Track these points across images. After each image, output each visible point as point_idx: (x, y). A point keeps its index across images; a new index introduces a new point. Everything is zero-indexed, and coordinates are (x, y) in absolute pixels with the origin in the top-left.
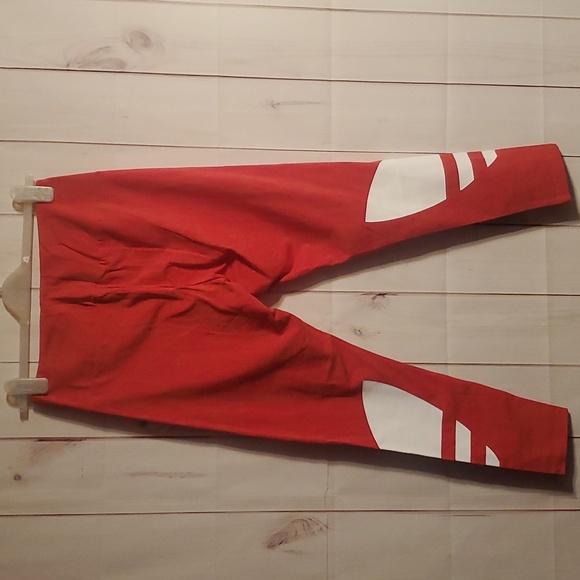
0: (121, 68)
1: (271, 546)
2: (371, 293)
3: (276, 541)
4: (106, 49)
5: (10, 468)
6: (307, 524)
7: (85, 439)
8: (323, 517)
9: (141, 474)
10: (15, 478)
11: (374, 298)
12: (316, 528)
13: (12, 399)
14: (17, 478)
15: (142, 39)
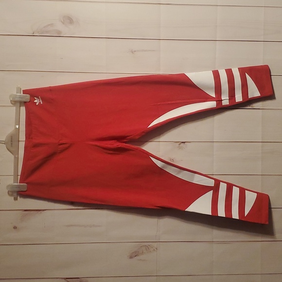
0: (59, 34)
1: (131, 257)
2: (178, 142)
3: (133, 255)
4: (52, 25)
5: (11, 223)
6: (147, 248)
7: (46, 210)
8: (155, 245)
9: (72, 226)
10: (14, 228)
11: (180, 144)
12: (152, 249)
13: (10, 193)
14: (15, 228)
15: (69, 20)
